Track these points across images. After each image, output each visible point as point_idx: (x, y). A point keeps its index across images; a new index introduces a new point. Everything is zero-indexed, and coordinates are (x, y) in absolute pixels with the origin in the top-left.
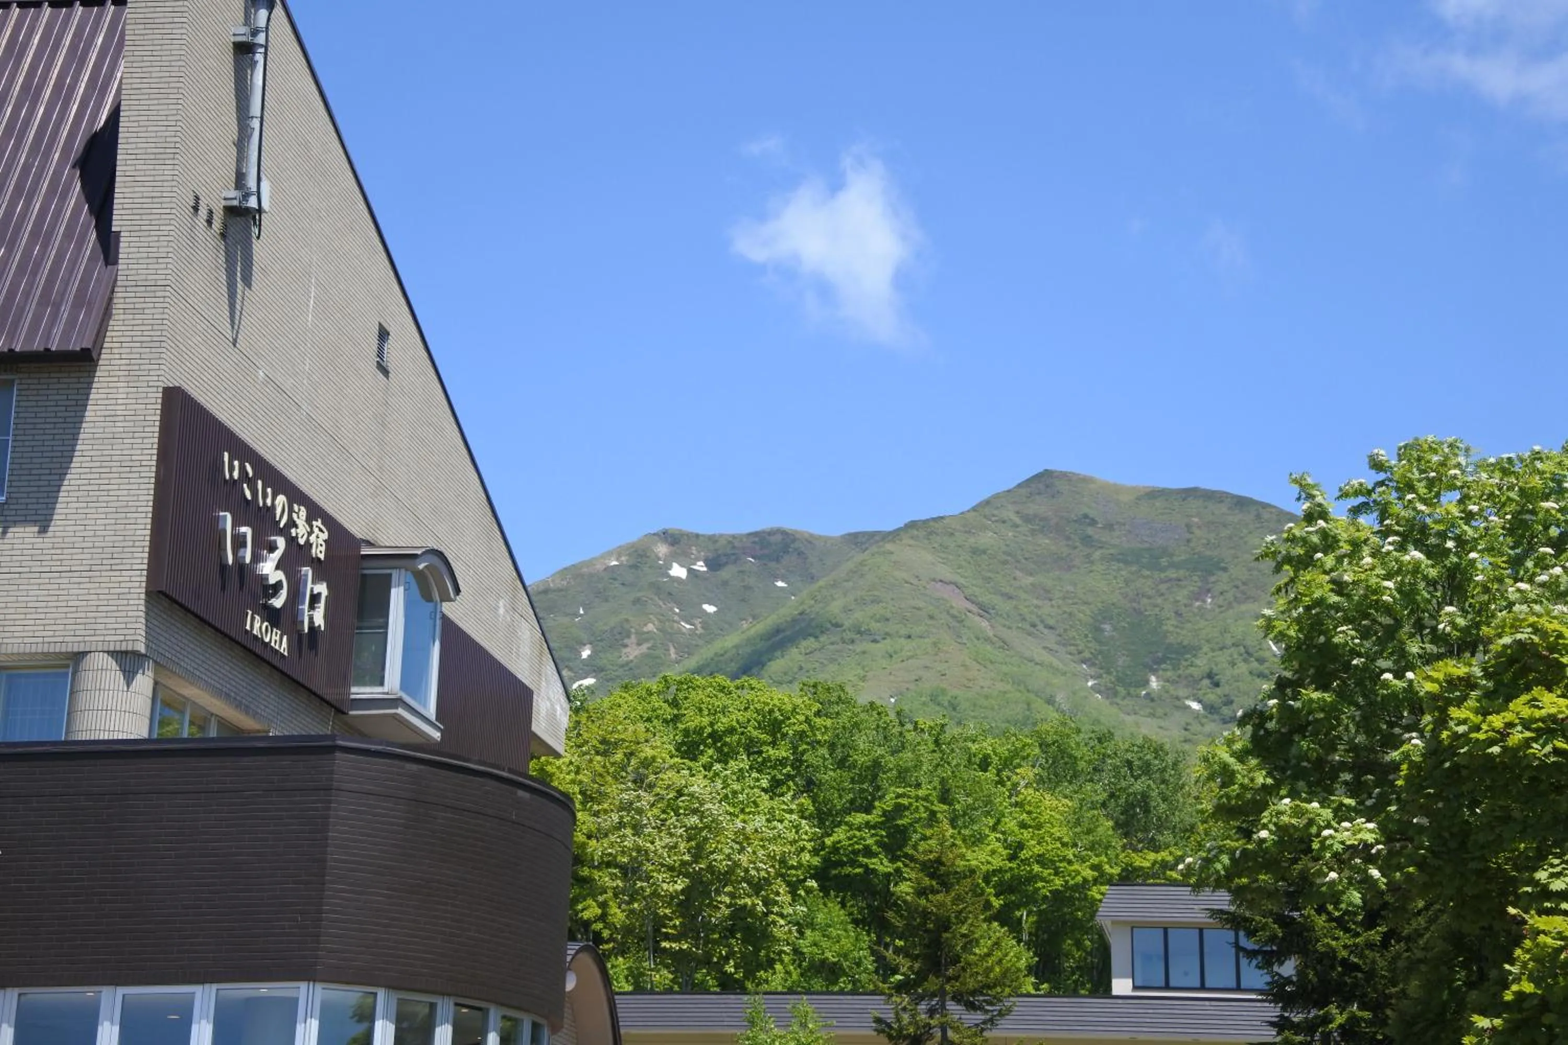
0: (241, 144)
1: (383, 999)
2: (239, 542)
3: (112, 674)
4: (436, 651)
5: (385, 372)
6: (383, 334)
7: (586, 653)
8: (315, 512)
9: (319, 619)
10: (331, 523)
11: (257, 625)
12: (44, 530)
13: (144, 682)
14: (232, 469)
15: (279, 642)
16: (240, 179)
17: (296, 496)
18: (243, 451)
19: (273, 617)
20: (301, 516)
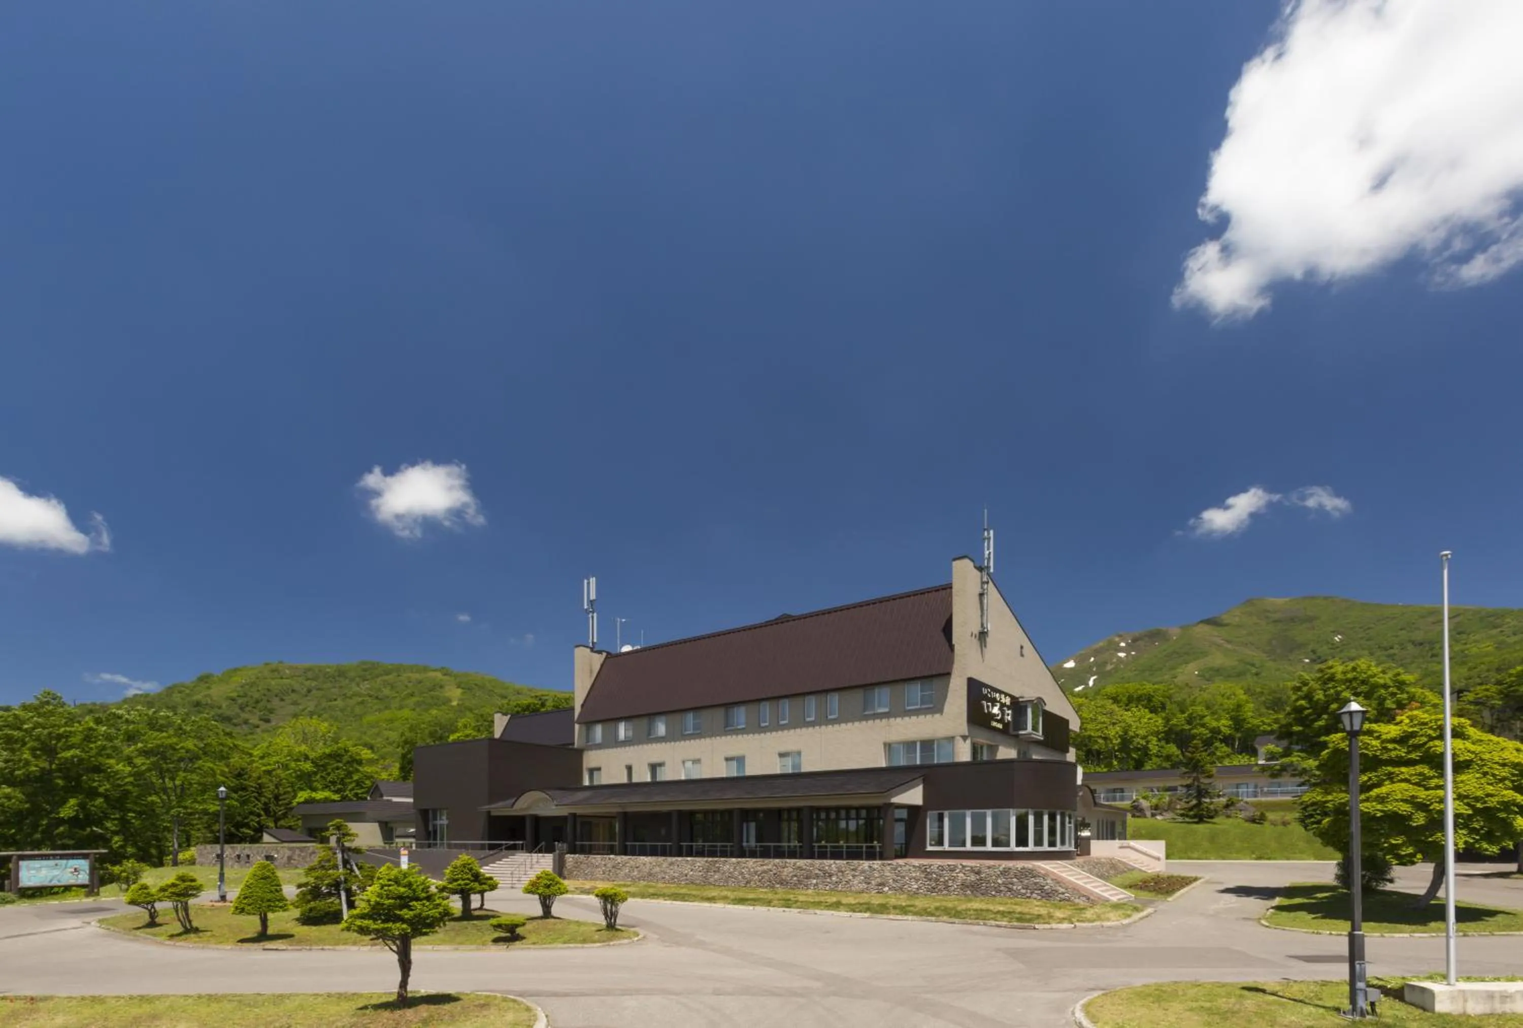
0: (982, 616)
1: (1030, 811)
2: (988, 707)
3: (961, 740)
4: (1041, 719)
5: (1022, 655)
6: (1022, 647)
7: (1094, 669)
8: (1006, 694)
9: (1009, 718)
10: (1010, 696)
11: (994, 724)
12: (942, 714)
13: (968, 741)
14: (985, 691)
15: (1000, 726)
16: (982, 625)
17: (1001, 692)
18: (987, 686)
19: (998, 721)
20: (1003, 696)
